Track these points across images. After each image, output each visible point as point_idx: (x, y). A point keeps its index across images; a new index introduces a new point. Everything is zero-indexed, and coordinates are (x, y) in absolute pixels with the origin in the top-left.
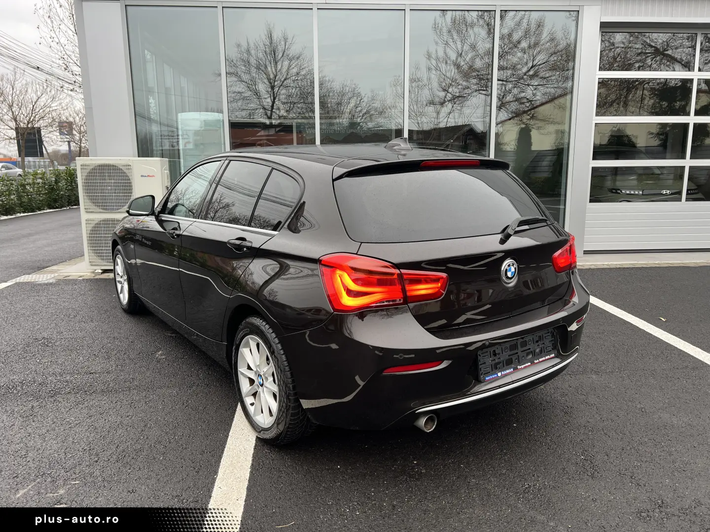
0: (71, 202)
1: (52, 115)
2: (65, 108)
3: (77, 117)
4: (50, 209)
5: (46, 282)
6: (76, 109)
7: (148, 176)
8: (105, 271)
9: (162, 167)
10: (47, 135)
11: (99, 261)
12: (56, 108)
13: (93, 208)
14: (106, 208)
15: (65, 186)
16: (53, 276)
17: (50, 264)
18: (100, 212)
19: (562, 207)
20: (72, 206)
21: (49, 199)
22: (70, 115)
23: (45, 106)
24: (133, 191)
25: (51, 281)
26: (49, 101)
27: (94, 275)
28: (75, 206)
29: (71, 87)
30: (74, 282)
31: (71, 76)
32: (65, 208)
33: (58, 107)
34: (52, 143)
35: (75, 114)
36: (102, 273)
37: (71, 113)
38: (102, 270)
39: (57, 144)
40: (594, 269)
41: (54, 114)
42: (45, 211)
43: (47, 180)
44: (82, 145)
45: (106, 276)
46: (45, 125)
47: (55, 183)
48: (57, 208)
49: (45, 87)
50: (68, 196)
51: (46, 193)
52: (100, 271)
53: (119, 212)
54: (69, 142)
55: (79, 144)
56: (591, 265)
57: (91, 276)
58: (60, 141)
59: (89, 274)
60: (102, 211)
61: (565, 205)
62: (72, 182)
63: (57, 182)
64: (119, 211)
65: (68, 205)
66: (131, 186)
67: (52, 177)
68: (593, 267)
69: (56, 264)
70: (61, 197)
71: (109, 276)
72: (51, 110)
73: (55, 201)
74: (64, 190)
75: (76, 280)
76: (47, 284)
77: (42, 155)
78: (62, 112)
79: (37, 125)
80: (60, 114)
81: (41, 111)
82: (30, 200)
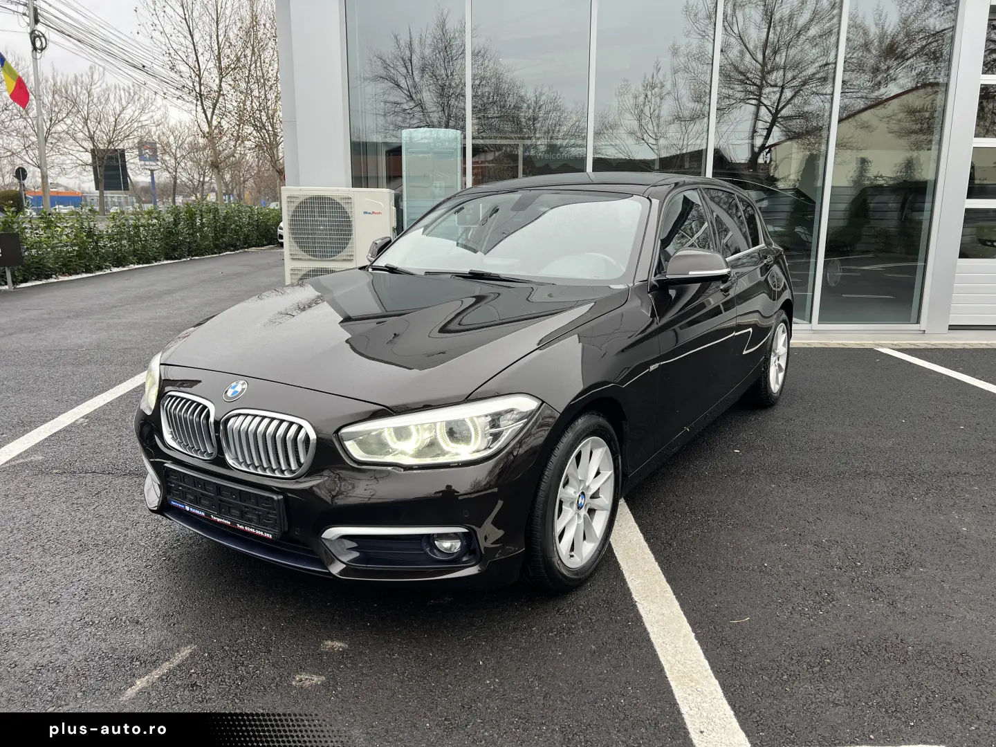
0: (192, 252)
1: (140, 133)
2: (157, 123)
3: (172, 136)
4: (167, 259)
6: (170, 125)
7: (373, 213)
10: (130, 161)
12: (144, 123)
13: (302, 254)
15: (185, 229)
18: (310, 260)
19: (920, 264)
20: (193, 256)
21: (167, 247)
22: (163, 134)
23: (132, 121)
24: (353, 232)
26: (136, 113)
28: (196, 256)
29: (178, 93)
31: (178, 78)
32: (185, 259)
33: (147, 122)
35: (169, 132)
37: (164, 131)
39: (143, 174)
41: (143, 132)
42: (163, 263)
43: (164, 220)
44: (177, 175)
46: (130, 146)
47: (174, 225)
48: (176, 258)
49: (132, 94)
50: (189, 242)
51: (162, 239)
54: (152, 171)
55: (174, 173)
60: (311, 258)
61: (926, 261)
62: (192, 224)
63: (176, 223)
64: (333, 258)
65: (188, 255)
66: (350, 226)
67: (169, 217)
70: (181, 245)
72: (140, 125)
73: (174, 249)
74: (184, 234)
77: (126, 188)
78: (154, 129)
79: (121, 147)
80: (150, 132)
81: (126, 127)
82: (144, 247)
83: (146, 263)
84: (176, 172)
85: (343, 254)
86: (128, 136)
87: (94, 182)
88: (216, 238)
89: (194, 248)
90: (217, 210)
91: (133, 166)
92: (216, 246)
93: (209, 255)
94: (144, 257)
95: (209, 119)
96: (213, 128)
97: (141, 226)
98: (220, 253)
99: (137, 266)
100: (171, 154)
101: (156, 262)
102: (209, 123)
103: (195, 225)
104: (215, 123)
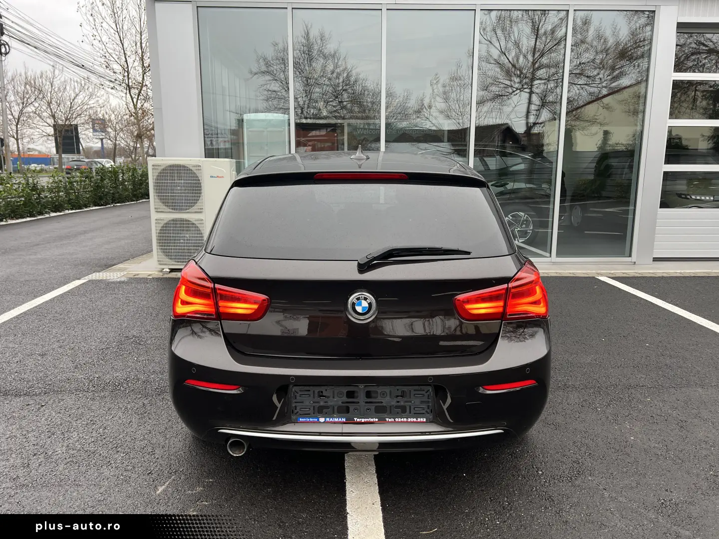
0: (115, 200)
1: (89, 112)
2: (102, 105)
3: (113, 115)
4: (96, 206)
5: (118, 280)
6: (112, 107)
7: (218, 177)
8: (172, 270)
9: (231, 168)
10: (83, 133)
11: (167, 260)
12: (92, 105)
13: (163, 207)
14: (175, 208)
15: (110, 184)
16: (122, 274)
17: (115, 262)
18: (170, 212)
20: (116, 203)
21: (95, 197)
22: (106, 113)
23: (83, 104)
24: (202, 191)
25: (123, 279)
26: (86, 98)
27: (162, 274)
28: (118, 203)
29: (112, 85)
30: (144, 280)
31: (112, 74)
32: (109, 206)
33: (94, 105)
34: (88, 141)
35: (111, 112)
36: (170, 272)
37: (107, 111)
38: (170, 269)
39: (93, 142)
40: (667, 277)
41: (91, 112)
42: (91, 208)
44: (117, 142)
45: (173, 275)
46: (83, 121)
47: (101, 181)
48: (102, 205)
49: (83, 85)
50: (113, 193)
51: (91, 191)
52: (168, 270)
53: (189, 212)
54: (102, 140)
55: (114, 141)
56: (663, 273)
57: (160, 275)
58: (96, 138)
59: (156, 273)
60: (171, 211)
62: (116, 180)
63: (102, 180)
64: (187, 211)
65: (112, 203)
66: (201, 187)
67: (97, 175)
68: (665, 275)
69: (122, 262)
70: (106, 195)
71: (176, 275)
72: (88, 107)
73: (101, 198)
74: (109, 187)
75: (147, 279)
76: (120, 282)
77: (79, 152)
78: (99, 110)
79: (74, 123)
80: (97, 111)
81: (79, 108)
82: (77, 197)
83: (79, 209)
84: (116, 140)
85: (195, 208)
86: (80, 115)
87: (55, 148)
88: (134, 190)
89: (117, 197)
90: (135, 169)
91: (84, 136)
92: (134, 196)
93: (128, 202)
94: (77, 204)
95: (135, 103)
96: (138, 109)
97: (75, 182)
98: (137, 201)
99: (70, 212)
100: (112, 127)
101: (86, 208)
102: (135, 106)
103: (118, 181)
104: (139, 105)
